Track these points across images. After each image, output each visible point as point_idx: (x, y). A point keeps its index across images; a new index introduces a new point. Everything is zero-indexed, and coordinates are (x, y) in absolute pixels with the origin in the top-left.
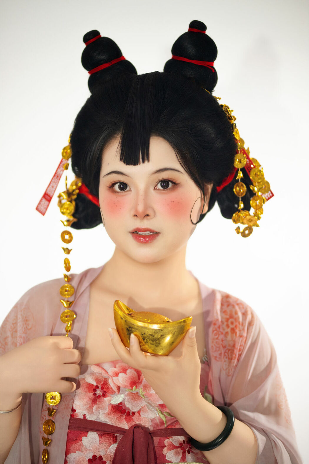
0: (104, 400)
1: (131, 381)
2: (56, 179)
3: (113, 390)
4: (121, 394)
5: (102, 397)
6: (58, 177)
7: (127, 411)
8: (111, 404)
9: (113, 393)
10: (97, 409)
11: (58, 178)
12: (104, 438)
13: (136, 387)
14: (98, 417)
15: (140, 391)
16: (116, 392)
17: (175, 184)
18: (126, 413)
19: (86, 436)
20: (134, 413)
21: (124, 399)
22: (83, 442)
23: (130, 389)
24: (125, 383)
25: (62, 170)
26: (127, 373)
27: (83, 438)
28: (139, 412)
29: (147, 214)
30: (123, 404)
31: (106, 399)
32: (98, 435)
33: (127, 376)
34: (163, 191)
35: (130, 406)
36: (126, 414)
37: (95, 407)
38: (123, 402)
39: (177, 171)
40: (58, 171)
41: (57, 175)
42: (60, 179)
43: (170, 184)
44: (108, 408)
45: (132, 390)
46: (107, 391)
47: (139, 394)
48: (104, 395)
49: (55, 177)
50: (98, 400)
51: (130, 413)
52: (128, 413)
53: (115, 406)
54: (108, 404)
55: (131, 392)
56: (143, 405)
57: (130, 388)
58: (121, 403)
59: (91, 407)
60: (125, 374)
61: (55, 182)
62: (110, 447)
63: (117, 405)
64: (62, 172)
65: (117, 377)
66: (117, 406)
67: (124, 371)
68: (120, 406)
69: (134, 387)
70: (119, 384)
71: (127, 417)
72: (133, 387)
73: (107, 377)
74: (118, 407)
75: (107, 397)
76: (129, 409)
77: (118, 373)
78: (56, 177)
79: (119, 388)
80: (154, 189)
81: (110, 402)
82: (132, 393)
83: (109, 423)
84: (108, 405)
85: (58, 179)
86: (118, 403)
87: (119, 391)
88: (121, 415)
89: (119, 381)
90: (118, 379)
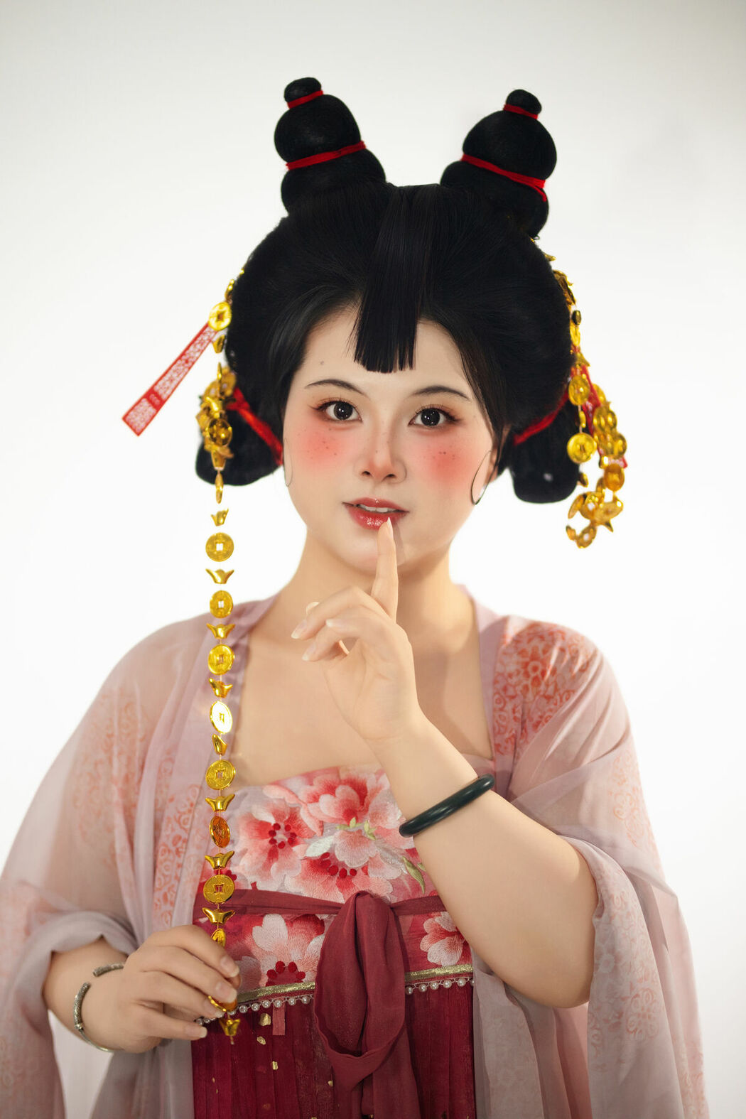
0: (292, 850)
1: (346, 808)
3: (310, 830)
4: (326, 836)
5: (287, 845)
6: (187, 361)
7: (340, 869)
8: (306, 859)
9: (311, 834)
10: (279, 869)
11: (188, 365)
12: (296, 925)
13: (357, 819)
14: (282, 884)
15: (366, 826)
16: (315, 833)
17: (452, 420)
18: (338, 873)
19: (260, 924)
20: (354, 872)
21: (333, 846)
22: (254, 936)
23: (345, 825)
24: (333, 814)
25: (199, 350)
26: (337, 795)
27: (254, 928)
28: (365, 869)
29: (391, 473)
30: (331, 855)
31: (295, 849)
32: (283, 921)
33: (337, 800)
34: (425, 430)
35: (345, 857)
36: (338, 875)
37: (275, 866)
38: (331, 852)
39: (461, 395)
40: (189, 351)
41: (184, 358)
42: (190, 368)
43: (442, 418)
44: (300, 865)
45: (349, 825)
47: (363, 832)
48: (293, 841)
49: (180, 362)
50: (280, 851)
51: (346, 871)
52: (343, 874)
53: (315, 861)
54: (301, 857)
55: (347, 831)
56: (372, 854)
57: (345, 823)
58: (326, 855)
59: (267, 867)
60: (332, 797)
61: (179, 371)
62: (311, 943)
63: (319, 858)
64: (198, 354)
65: (316, 804)
66: (320, 860)
67: (331, 790)
68: (326, 859)
69: (353, 820)
70: (321, 818)
71: (341, 881)
72: (350, 820)
73: (297, 805)
74: (322, 862)
75: (298, 844)
76: (343, 863)
77: (319, 796)
78: (184, 362)
79: (322, 825)
80: (411, 424)
81: (305, 853)
82: (350, 833)
83: (306, 894)
84: (301, 860)
85: (186, 368)
86: (322, 853)
87: (322, 831)
88: (329, 878)
89: (320, 811)
90: (319, 808)
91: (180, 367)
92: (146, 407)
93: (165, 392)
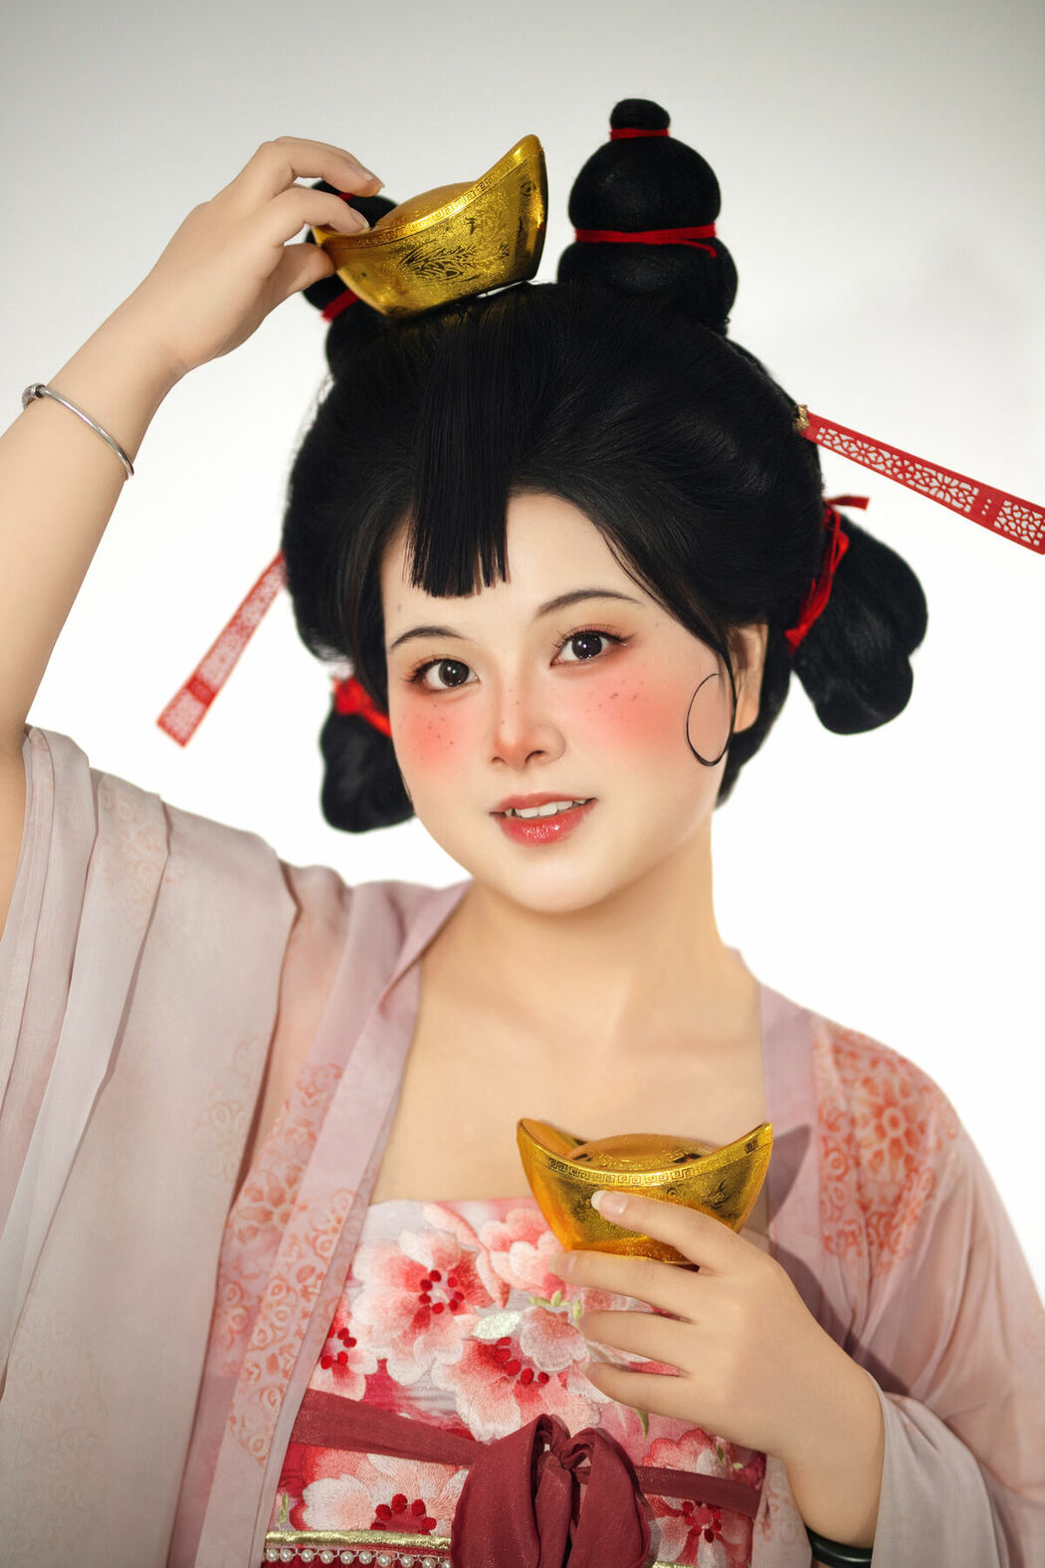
2: (237, 637)
3: (485, 1294)
4: (509, 1310)
6: (243, 628)
7: (523, 1368)
8: (472, 1339)
9: (486, 1302)
10: (426, 1346)
11: (245, 633)
13: (563, 1292)
14: (429, 1373)
15: (574, 1304)
16: (494, 1301)
17: (619, 641)
18: (520, 1374)
20: (545, 1377)
21: (517, 1328)
23: (542, 1299)
24: (528, 1277)
25: (259, 609)
28: (563, 1374)
29: (536, 748)
30: (513, 1342)
34: (580, 668)
35: (535, 1352)
36: (519, 1377)
37: (422, 1339)
38: (513, 1338)
39: (619, 597)
40: (243, 612)
41: (239, 622)
42: (248, 637)
44: (462, 1352)
45: (549, 1301)
46: (465, 1294)
47: (570, 1315)
48: (455, 1307)
49: (234, 629)
51: (533, 1374)
52: (528, 1375)
53: (487, 1348)
54: (463, 1338)
55: (542, 1308)
57: (543, 1295)
58: (506, 1340)
61: (233, 644)
63: (494, 1343)
64: (257, 616)
65: (504, 1255)
66: (495, 1347)
67: (532, 1235)
68: (505, 1347)
69: (557, 1293)
70: (505, 1279)
71: (525, 1388)
72: (551, 1294)
74: (497, 1350)
75: (463, 1312)
76: (529, 1361)
77: (511, 1242)
78: (239, 627)
79: (504, 1290)
80: (553, 665)
81: (472, 1329)
82: (546, 1313)
85: (242, 636)
86: (499, 1337)
87: (505, 1301)
88: (504, 1379)
89: (508, 1267)
90: (508, 1261)
91: (233, 637)
92: (191, 705)
93: (215, 676)
